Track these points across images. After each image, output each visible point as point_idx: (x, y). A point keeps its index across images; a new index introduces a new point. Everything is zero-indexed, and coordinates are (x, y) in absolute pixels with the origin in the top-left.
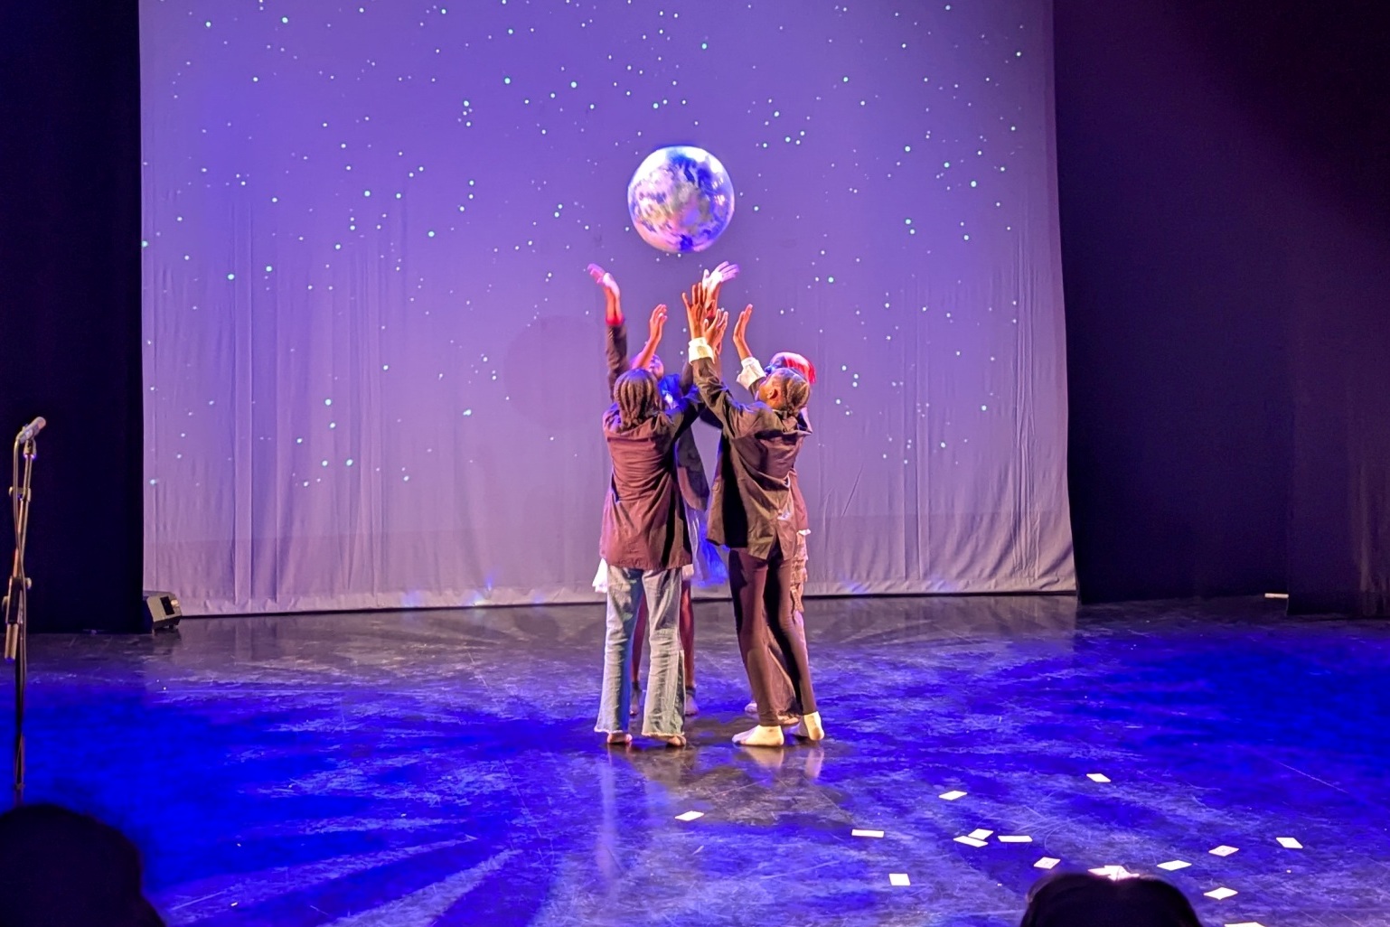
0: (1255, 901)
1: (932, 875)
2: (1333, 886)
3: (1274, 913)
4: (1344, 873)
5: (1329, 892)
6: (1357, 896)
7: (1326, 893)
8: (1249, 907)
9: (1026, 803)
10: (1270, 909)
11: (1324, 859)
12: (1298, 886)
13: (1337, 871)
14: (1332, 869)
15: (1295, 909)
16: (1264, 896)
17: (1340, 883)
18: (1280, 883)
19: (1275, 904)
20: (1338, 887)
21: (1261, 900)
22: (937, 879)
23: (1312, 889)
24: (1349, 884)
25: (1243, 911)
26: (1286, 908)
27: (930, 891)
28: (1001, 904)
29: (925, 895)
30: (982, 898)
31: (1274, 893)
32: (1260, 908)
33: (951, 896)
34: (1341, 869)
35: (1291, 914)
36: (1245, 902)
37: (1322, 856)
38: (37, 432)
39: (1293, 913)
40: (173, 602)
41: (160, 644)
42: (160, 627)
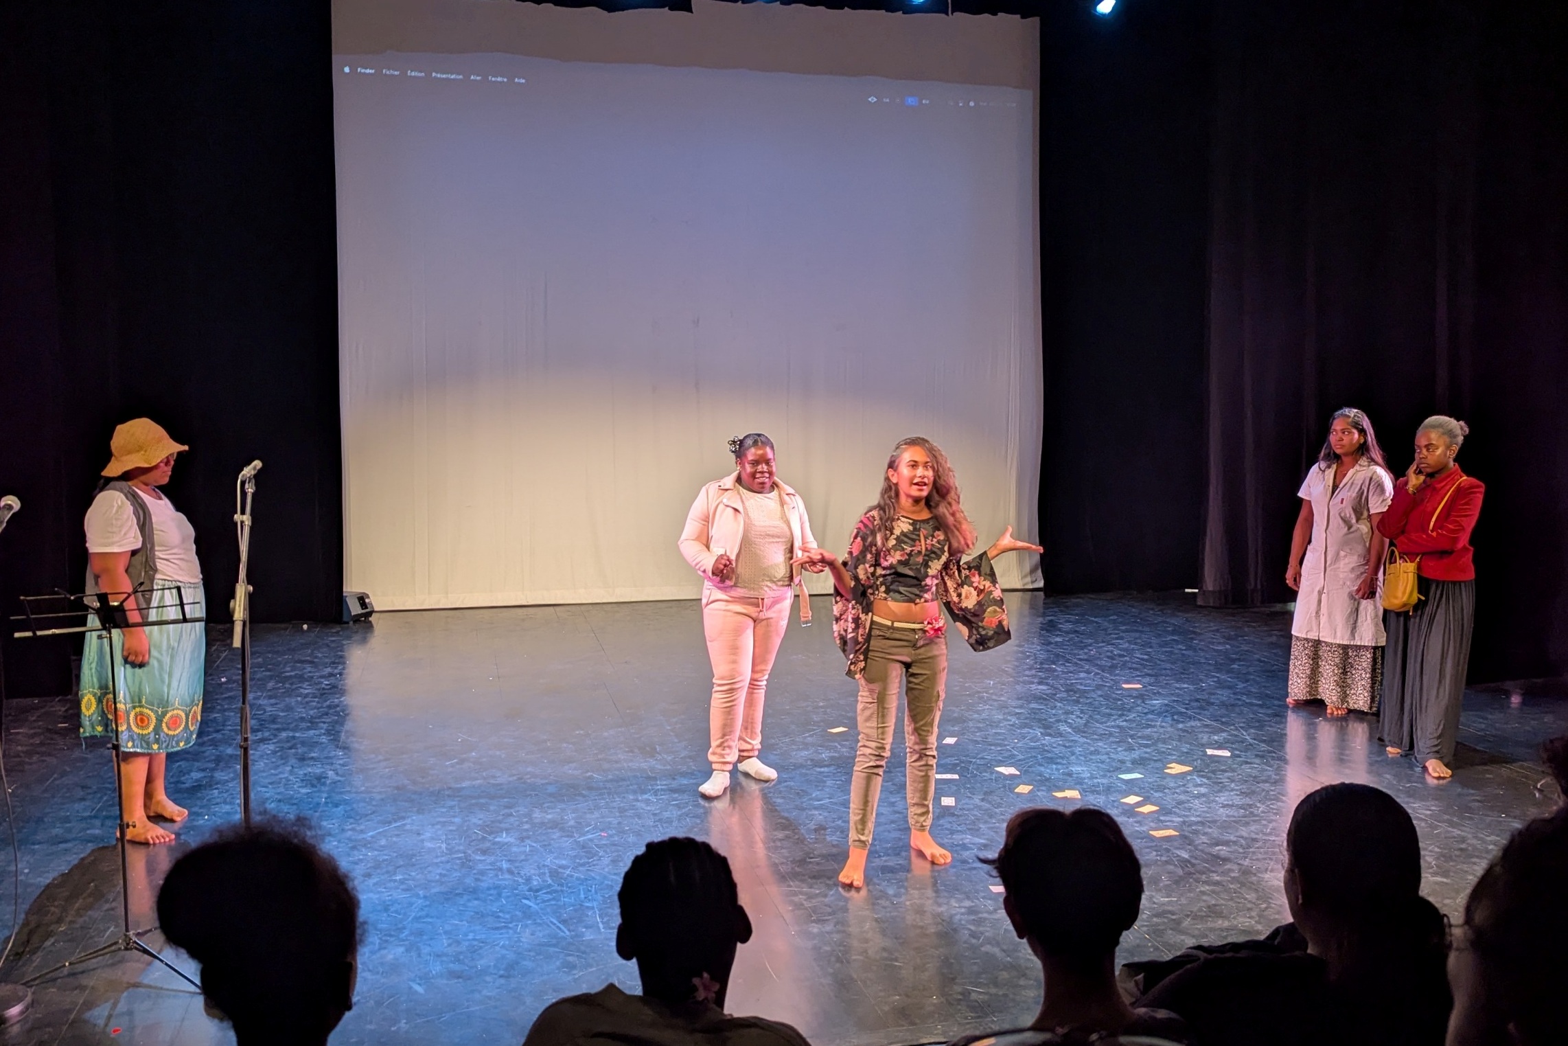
0: (1171, 813)
2: (1226, 802)
3: (1184, 822)
4: (1235, 792)
5: (1224, 806)
6: (1244, 809)
7: (1222, 807)
8: (1167, 818)
10: (1181, 820)
11: (1221, 783)
12: (1201, 803)
13: (1229, 791)
14: (1226, 790)
15: (1199, 819)
16: (1177, 811)
17: (1231, 800)
18: (1188, 801)
19: (1184, 815)
20: (1230, 803)
21: (1175, 813)
23: (1211, 805)
24: (1238, 801)
25: (1162, 821)
26: (1193, 819)
28: (989, 820)
30: (975, 815)
31: (1185, 808)
32: (1174, 819)
34: (1232, 790)
35: (1197, 823)
36: (1164, 815)
38: (255, 472)
39: (1198, 822)
40: (367, 601)
41: (357, 632)
42: (357, 619)
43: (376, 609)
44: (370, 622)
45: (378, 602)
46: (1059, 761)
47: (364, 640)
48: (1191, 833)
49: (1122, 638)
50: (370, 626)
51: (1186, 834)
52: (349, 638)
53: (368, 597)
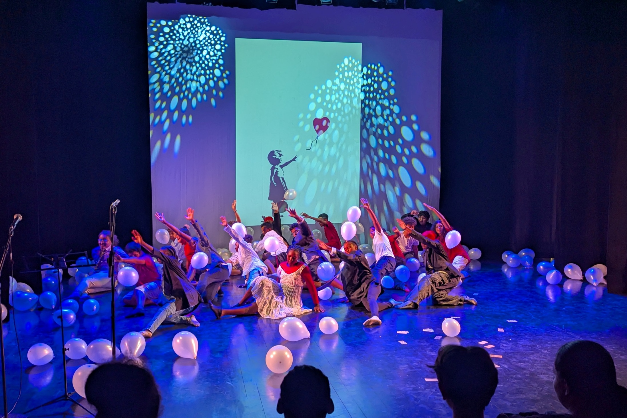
0: (500, 349)
2: (523, 344)
3: (506, 352)
6: (531, 347)
7: (522, 346)
10: (504, 351)
12: (513, 344)
13: (525, 339)
17: (526, 343)
20: (525, 344)
23: (517, 345)
24: (529, 343)
25: (496, 352)
32: (501, 351)
34: (526, 339)
35: (511, 353)
36: (497, 349)
37: (521, 335)
38: (117, 204)
48: (509, 357)
51: (506, 357)
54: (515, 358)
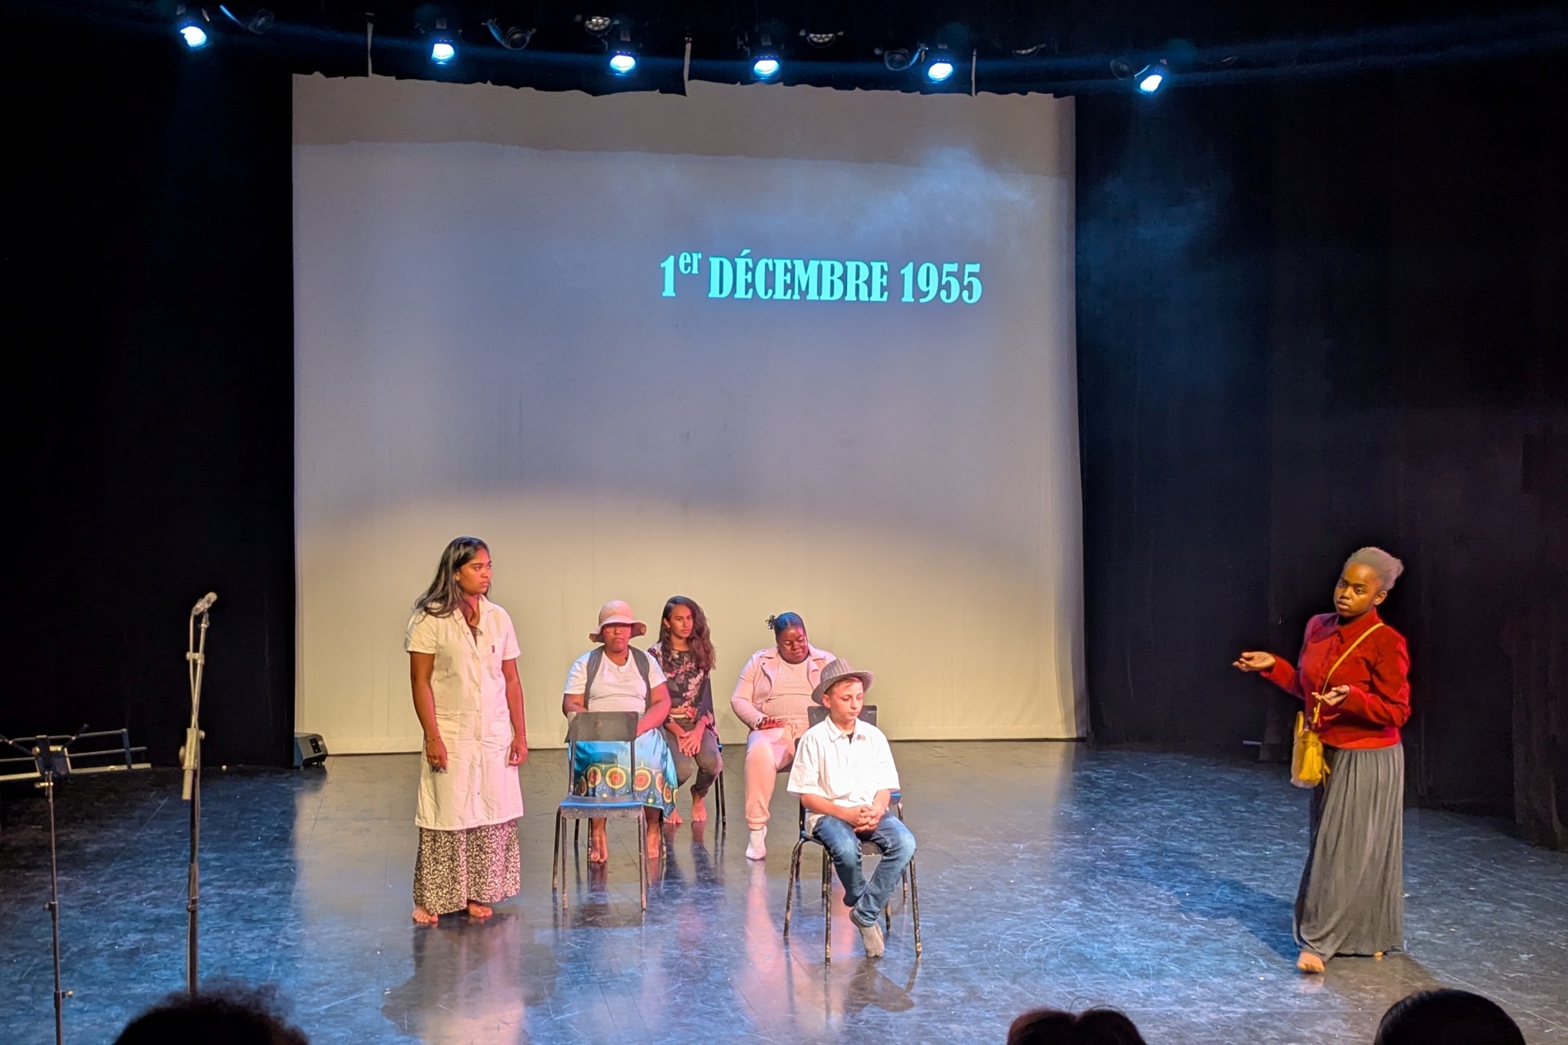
0: (1233, 1003)
1: (965, 981)
2: (1299, 991)
3: (1249, 1014)
5: (1296, 995)
6: (1319, 1000)
7: (1294, 997)
8: (1230, 1008)
9: (1043, 919)
10: (1245, 1010)
12: (1268, 991)
16: (1241, 1000)
19: (1250, 1006)
21: (1238, 1002)
22: (968, 984)
23: (1280, 994)
26: (1260, 1010)
27: (962, 994)
29: (958, 998)
30: (1006, 1000)
31: (1249, 996)
32: (1237, 1010)
33: (980, 999)
36: (1227, 1004)
39: (1266, 1014)
40: (320, 743)
41: (308, 778)
42: (308, 763)
43: (330, 753)
44: (324, 767)
45: (333, 744)
46: (1102, 938)
47: (316, 788)
48: (1260, 1027)
49: (1171, 797)
50: (322, 772)
51: (1252, 1027)
52: (300, 784)
53: (320, 738)
54: (1275, 1028)
